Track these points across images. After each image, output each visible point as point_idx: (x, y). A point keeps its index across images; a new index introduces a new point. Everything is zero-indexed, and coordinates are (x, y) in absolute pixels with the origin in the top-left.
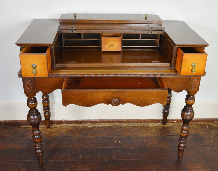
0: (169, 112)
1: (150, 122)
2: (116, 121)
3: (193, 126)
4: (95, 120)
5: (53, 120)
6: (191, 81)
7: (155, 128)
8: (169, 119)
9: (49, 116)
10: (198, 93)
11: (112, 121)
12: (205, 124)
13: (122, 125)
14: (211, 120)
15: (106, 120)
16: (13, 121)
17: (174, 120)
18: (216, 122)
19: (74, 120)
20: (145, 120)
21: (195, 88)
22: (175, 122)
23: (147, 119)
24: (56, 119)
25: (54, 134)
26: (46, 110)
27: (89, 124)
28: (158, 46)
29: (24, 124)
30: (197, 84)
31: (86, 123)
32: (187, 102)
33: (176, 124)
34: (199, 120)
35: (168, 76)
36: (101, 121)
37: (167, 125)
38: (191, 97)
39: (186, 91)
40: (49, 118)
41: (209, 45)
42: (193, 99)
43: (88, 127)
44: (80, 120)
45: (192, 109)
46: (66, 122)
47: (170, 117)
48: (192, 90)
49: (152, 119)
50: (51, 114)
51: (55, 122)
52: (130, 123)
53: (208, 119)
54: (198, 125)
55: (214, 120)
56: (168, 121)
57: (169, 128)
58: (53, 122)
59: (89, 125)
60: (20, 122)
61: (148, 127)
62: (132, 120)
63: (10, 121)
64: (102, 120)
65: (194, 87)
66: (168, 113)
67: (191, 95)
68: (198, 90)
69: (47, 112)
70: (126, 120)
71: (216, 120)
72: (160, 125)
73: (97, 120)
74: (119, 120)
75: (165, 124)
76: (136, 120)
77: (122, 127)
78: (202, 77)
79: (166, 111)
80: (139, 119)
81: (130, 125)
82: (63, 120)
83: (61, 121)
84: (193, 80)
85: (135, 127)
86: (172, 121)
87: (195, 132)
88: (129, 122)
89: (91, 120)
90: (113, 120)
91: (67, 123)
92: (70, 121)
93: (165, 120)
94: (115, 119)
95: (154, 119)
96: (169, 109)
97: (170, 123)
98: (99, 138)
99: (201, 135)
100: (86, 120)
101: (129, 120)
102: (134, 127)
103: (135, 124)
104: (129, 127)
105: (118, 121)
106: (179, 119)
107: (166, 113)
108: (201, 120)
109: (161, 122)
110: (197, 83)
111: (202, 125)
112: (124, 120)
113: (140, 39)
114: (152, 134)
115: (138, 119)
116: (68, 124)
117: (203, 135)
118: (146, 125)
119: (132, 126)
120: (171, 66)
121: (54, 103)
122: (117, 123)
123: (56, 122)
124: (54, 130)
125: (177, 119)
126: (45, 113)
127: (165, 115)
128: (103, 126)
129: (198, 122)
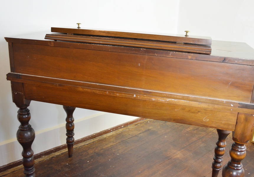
1: (103, 134)
3: (139, 125)
4: (49, 150)
7: (111, 137)
15: (62, 146)
20: (98, 133)
22: (123, 126)
23: (100, 132)
27: (44, 157)
31: (41, 157)
33: (125, 128)
36: (57, 149)
43: (45, 160)
46: (15, 164)
52: (86, 141)
54: (141, 123)
61: (105, 139)
62: (86, 137)
64: (57, 147)
70: (81, 139)
73: (52, 149)
76: (90, 135)
81: (87, 143)
82: (11, 163)
83: (10, 165)
85: (93, 142)
88: (85, 141)
89: (45, 151)
95: (105, 130)
97: (119, 129)
99: (151, 129)
100: (39, 153)
102: (91, 143)
103: (90, 141)
104: (87, 144)
111: (144, 122)
112: (79, 139)
114: (114, 143)
115: (92, 135)
118: (101, 137)
125: (124, 124)
128: (60, 153)
129: (139, 121)
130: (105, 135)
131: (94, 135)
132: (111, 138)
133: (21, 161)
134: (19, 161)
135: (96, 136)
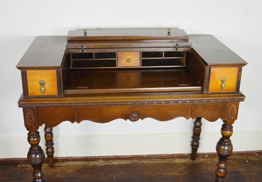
0: (199, 144)
1: (176, 158)
2: (134, 158)
3: (230, 162)
4: (108, 156)
5: (57, 158)
6: (227, 108)
7: (183, 165)
8: (199, 153)
9: (53, 152)
10: (236, 121)
11: (129, 158)
12: (244, 158)
13: (142, 162)
14: (251, 153)
15: (122, 156)
16: (8, 159)
17: (205, 154)
18: (257, 156)
19: (83, 157)
20: (169, 155)
21: (233, 115)
22: (207, 156)
23: (172, 154)
24: (60, 157)
25: (58, 176)
26: (49, 145)
27: (101, 161)
28: (185, 66)
29: (22, 163)
30: (235, 111)
31: (98, 161)
32: (224, 133)
33: (209, 159)
34: (236, 154)
35: (200, 102)
36: (116, 158)
37: (197, 161)
38: (227, 127)
39: (222, 119)
40: (52, 155)
41: (247, 63)
42: (231, 129)
43: (100, 165)
44: (90, 157)
45: (230, 141)
46: (72, 159)
47: (200, 151)
48: (229, 118)
49: (178, 154)
50: (55, 150)
51: (59, 159)
52: (152, 159)
53: (247, 151)
54: (235, 160)
55: (254, 152)
56: (198, 155)
57: (200, 164)
58: (57, 160)
59: (101, 163)
60: (17, 161)
61: (174, 164)
62: (153, 155)
63: (5, 159)
64: (117, 156)
65: (231, 115)
66: (198, 146)
67: (228, 125)
68: (236, 118)
69: (50, 147)
70: (147, 155)
71: (256, 153)
72: (189, 161)
73: (111, 156)
74: (138, 155)
75: (195, 160)
76: (158, 155)
77: (142, 165)
78: (240, 102)
79: (195, 144)
80: (162, 154)
81: (151, 162)
82: (69, 157)
83: (67, 159)
84: (230, 106)
85: (158, 164)
86: (203, 155)
87: (233, 169)
88: (150, 159)
89: (103, 156)
90: (130, 156)
91: (73, 161)
92: (78, 159)
93: (194, 154)
94: (133, 155)
95: (180, 153)
96: (199, 141)
97: (201, 158)
98: (114, 179)
99: (240, 172)
100: (97, 156)
101: (150, 155)
102: (156, 164)
103: (157, 161)
104: (150, 164)
105: (137, 157)
106: (212, 153)
107: (195, 146)
108: (239, 153)
109: (189, 157)
110: (235, 109)
111: (240, 159)
112: (144, 155)
113: (162, 57)
114: (179, 173)
116: (76, 163)
117: (242, 173)
118: (172, 161)
119: (154, 164)
120: (202, 89)
121: (58, 136)
122: (135, 159)
123: (61, 159)
124: (58, 169)
125: (209, 153)
126: (47, 149)
127: (195, 148)
128: (118, 163)
129: (235, 155)
130: (178, 159)
131: (163, 155)
132: (181, 166)
133: (78, 158)
134: (76, 157)
135: (166, 157)
